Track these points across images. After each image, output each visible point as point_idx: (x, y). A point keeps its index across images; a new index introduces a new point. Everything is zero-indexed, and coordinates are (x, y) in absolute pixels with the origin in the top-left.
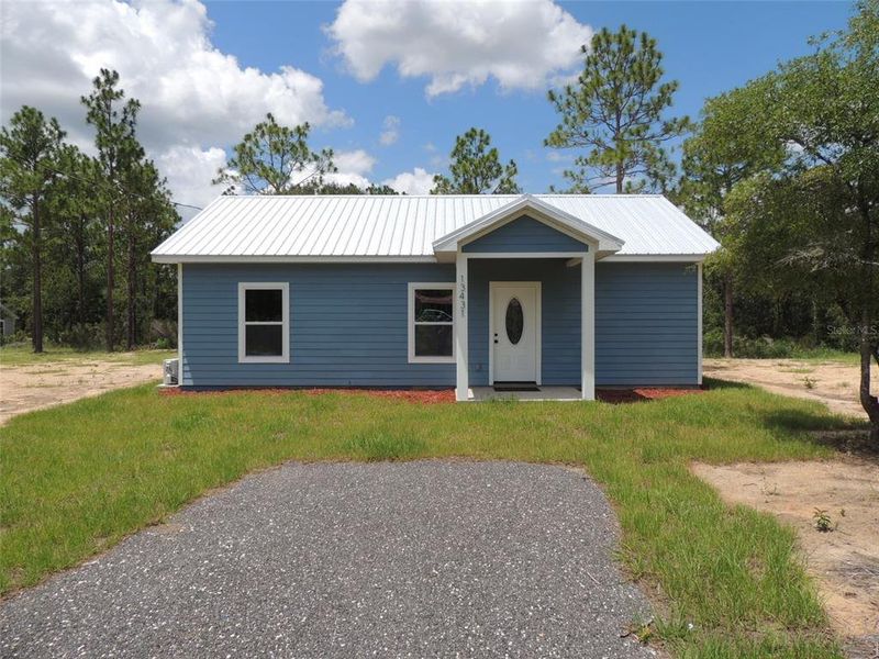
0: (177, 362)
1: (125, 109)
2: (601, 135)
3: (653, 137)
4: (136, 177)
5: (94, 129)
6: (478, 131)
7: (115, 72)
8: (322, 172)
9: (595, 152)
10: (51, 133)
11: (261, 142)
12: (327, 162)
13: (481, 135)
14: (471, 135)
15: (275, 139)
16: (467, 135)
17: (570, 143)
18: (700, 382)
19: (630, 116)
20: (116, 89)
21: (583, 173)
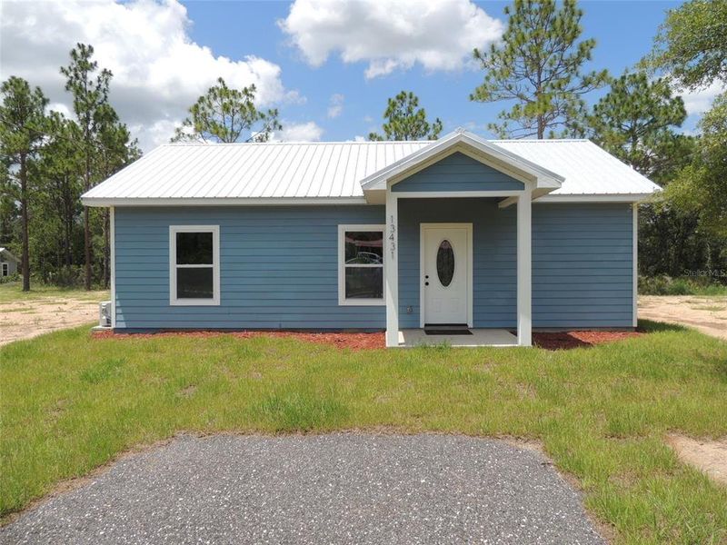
0: (109, 305)
1: (99, 78)
2: (523, 91)
3: (572, 90)
4: (110, 138)
5: (71, 95)
6: (408, 94)
7: (90, 47)
8: (269, 130)
9: (517, 107)
10: (36, 100)
11: (215, 104)
12: (272, 122)
13: (411, 97)
14: (401, 98)
15: (226, 101)
16: (398, 98)
17: (494, 97)
18: (635, 325)
19: (551, 71)
20: (90, 60)
21: (506, 126)
